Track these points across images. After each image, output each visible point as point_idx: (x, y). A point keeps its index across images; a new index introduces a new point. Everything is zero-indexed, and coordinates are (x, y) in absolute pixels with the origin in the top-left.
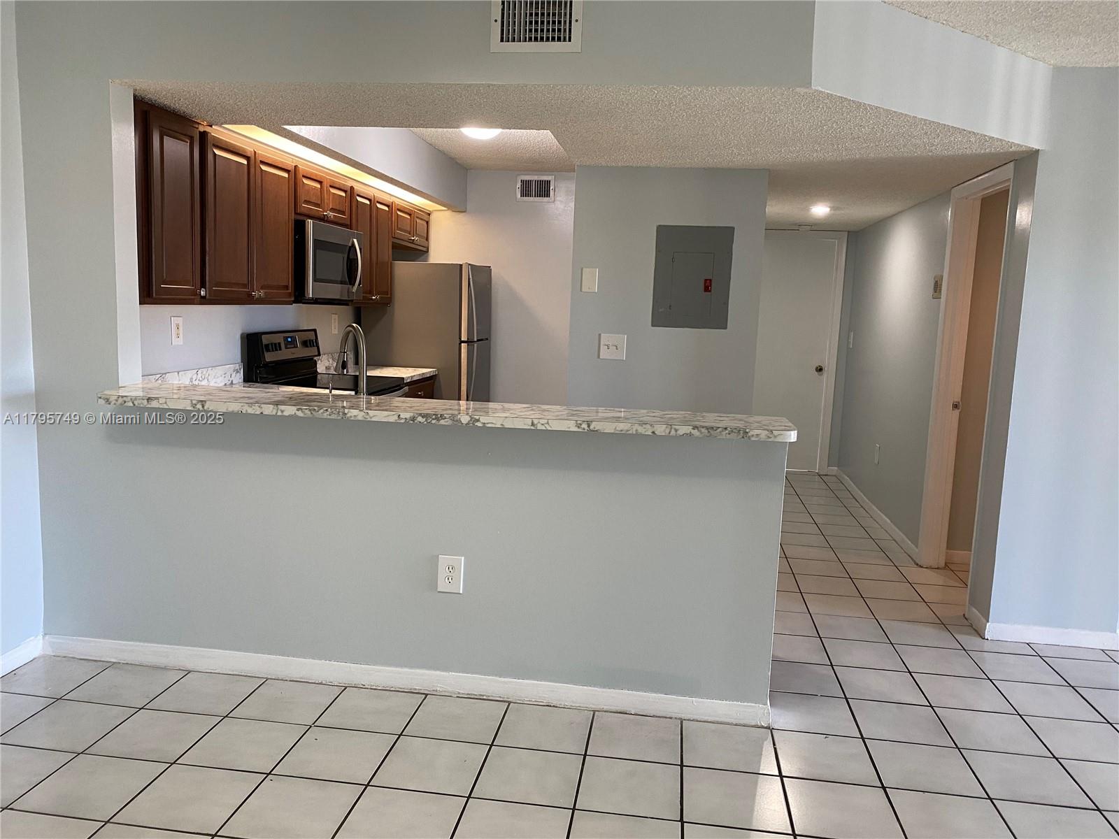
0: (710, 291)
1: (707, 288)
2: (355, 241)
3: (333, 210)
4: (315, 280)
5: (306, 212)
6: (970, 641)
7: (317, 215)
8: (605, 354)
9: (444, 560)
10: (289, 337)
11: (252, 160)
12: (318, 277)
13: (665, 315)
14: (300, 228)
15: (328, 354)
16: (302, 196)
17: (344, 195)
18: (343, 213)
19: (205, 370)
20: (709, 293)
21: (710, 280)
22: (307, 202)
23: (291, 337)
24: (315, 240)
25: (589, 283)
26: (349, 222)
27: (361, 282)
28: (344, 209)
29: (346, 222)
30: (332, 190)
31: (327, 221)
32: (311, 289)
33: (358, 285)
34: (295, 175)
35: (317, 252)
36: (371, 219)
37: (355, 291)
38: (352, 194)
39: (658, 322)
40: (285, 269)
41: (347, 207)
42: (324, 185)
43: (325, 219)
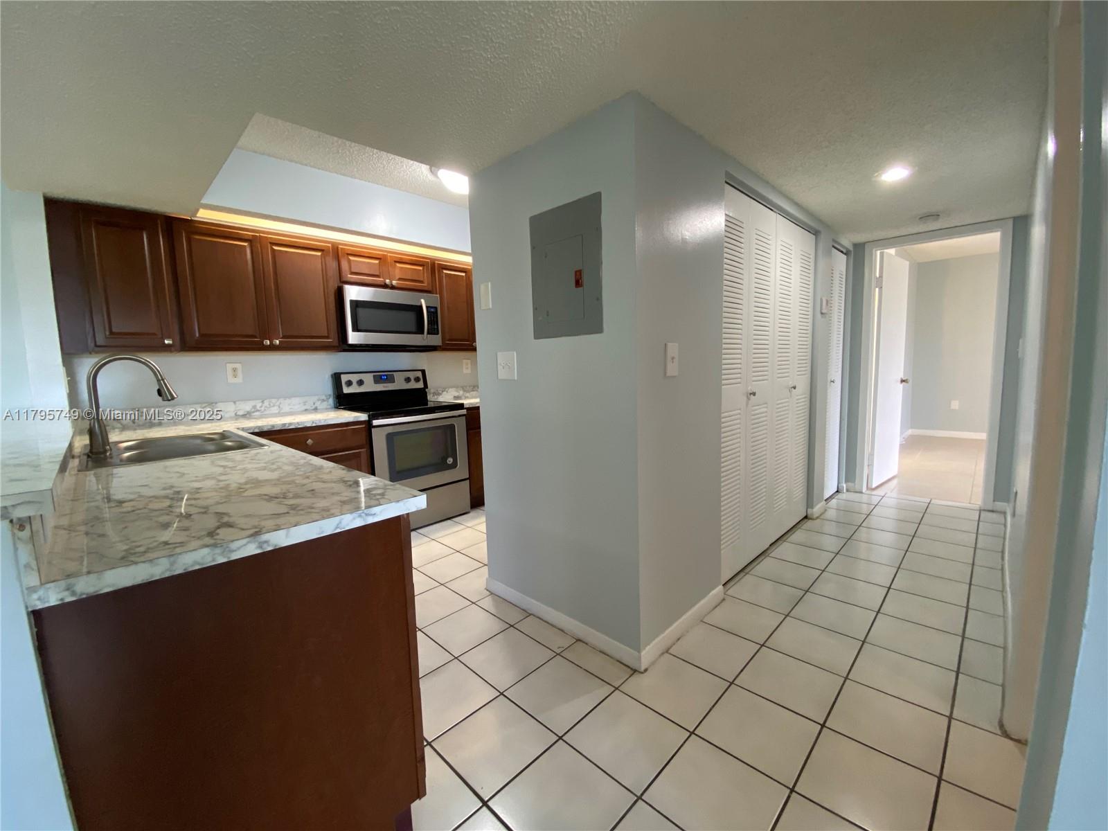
0: (582, 286)
2: (423, 301)
3: (400, 279)
4: (354, 329)
5: (352, 280)
7: (371, 282)
10: (384, 376)
11: (257, 242)
12: (358, 327)
13: (547, 326)
14: (340, 295)
16: (345, 268)
17: (421, 268)
18: (422, 282)
19: (274, 401)
20: (581, 288)
21: (580, 272)
22: (352, 273)
23: (386, 376)
24: (353, 302)
25: (484, 299)
26: (430, 289)
27: (433, 331)
28: (422, 279)
29: (426, 289)
30: (398, 265)
31: (393, 287)
32: (353, 337)
33: (428, 333)
34: (336, 253)
35: (361, 311)
36: (469, 286)
37: (424, 338)
38: (433, 268)
39: (539, 334)
40: (322, 323)
41: (426, 277)
42: (385, 261)
43: (385, 286)
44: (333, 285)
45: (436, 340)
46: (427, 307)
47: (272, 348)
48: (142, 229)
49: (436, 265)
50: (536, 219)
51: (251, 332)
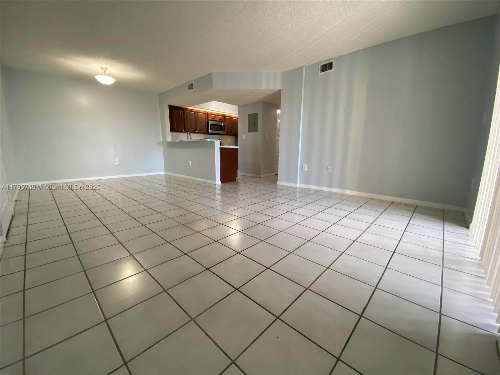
1: (255, 125)
3: (218, 119)
4: (210, 130)
5: (210, 120)
6: (275, 184)
7: (213, 120)
8: (242, 138)
9: (189, 161)
11: (195, 112)
13: (250, 130)
14: (208, 122)
15: (227, 144)
16: (209, 117)
17: (222, 117)
21: (255, 123)
24: (210, 124)
25: (240, 126)
26: (224, 121)
27: (224, 131)
30: (218, 116)
31: (217, 121)
32: (210, 131)
34: (207, 114)
35: (211, 126)
36: (231, 120)
37: (223, 132)
38: (224, 116)
39: (249, 132)
40: (205, 128)
41: (223, 119)
42: (216, 115)
43: (215, 121)
44: (207, 120)
45: (224, 133)
46: (223, 125)
47: (197, 133)
48: (180, 110)
50: (249, 115)
51: (194, 129)
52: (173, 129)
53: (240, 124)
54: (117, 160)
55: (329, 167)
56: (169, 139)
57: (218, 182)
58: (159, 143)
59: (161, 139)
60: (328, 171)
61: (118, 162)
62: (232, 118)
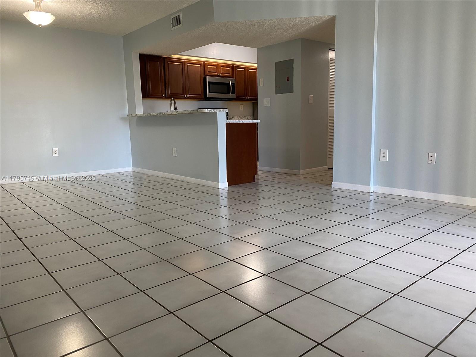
0: (288, 81)
1: (288, 80)
2: (230, 81)
3: (222, 73)
4: (209, 92)
5: (208, 74)
7: (214, 75)
8: (265, 105)
9: (174, 149)
11: (184, 63)
12: (211, 91)
13: (279, 91)
14: (205, 79)
15: (238, 116)
16: (206, 70)
17: (229, 68)
18: (229, 74)
20: (288, 82)
21: (288, 77)
22: (208, 72)
24: (209, 82)
25: (261, 83)
26: (232, 76)
27: (233, 93)
28: (229, 73)
29: (231, 76)
30: (222, 68)
31: (220, 76)
32: (208, 95)
33: (232, 94)
34: (204, 65)
35: (211, 85)
36: (245, 74)
37: (230, 96)
38: (233, 68)
39: (277, 93)
40: (200, 90)
41: (231, 72)
42: (217, 66)
43: (218, 76)
44: (203, 76)
45: (234, 96)
46: (231, 83)
47: (187, 98)
48: (158, 61)
49: (234, 67)
50: (277, 63)
51: (182, 93)
52: (146, 95)
53: (260, 79)
54: (57, 149)
55: (430, 155)
56: (140, 111)
57: (223, 184)
58: (123, 119)
59: (127, 113)
60: (430, 162)
61: (57, 152)
62: (246, 69)
